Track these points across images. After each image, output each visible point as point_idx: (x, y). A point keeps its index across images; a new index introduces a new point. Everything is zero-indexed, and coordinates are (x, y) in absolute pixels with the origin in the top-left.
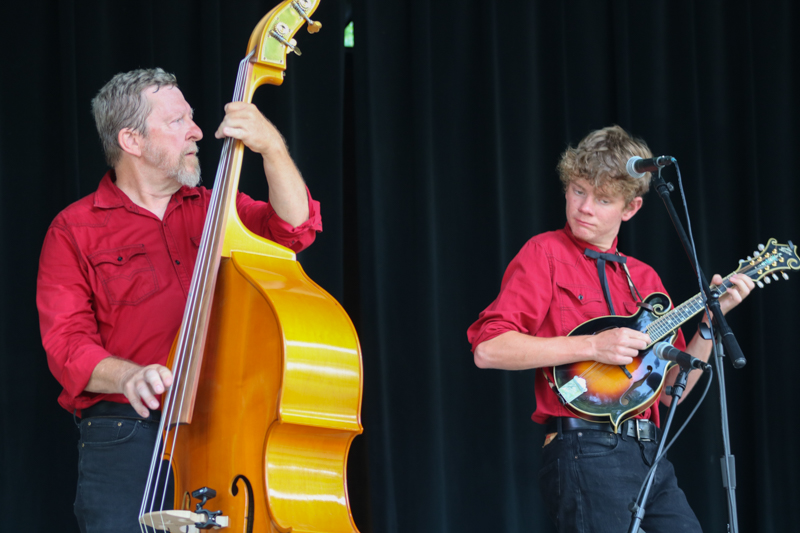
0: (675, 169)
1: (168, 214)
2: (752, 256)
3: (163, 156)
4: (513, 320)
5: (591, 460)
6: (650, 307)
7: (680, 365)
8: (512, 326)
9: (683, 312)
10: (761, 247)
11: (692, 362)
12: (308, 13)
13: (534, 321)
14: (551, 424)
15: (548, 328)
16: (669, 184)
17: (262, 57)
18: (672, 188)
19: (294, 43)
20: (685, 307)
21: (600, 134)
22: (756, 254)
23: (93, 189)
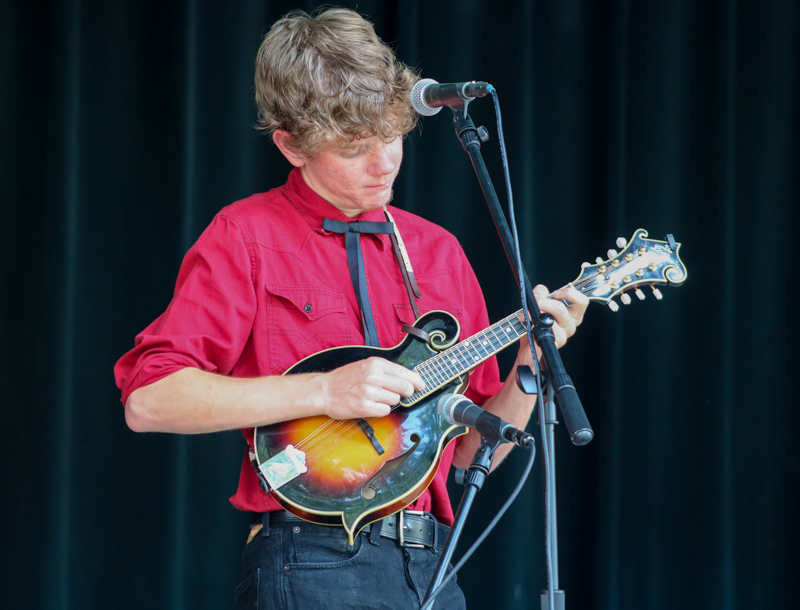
0: (493, 104)
2: (605, 258)
4: (191, 349)
5: (310, 574)
6: (423, 335)
7: (483, 434)
8: (188, 360)
9: (478, 346)
10: (621, 242)
11: (503, 430)
13: (224, 351)
15: (248, 365)
16: (480, 129)
18: (485, 136)
20: (482, 338)
22: (612, 253)
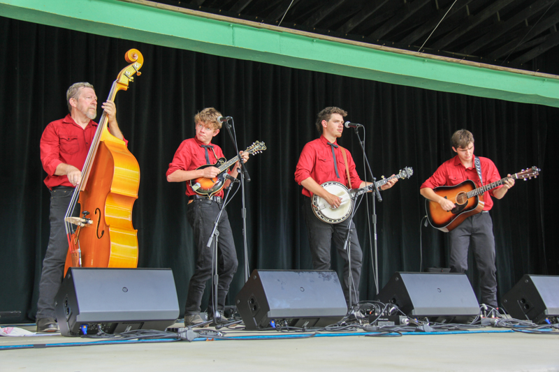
0: (232, 121)
1: (86, 128)
3: (82, 107)
5: (204, 208)
6: (220, 161)
10: (254, 143)
12: (137, 70)
14: (191, 197)
17: (120, 81)
18: (231, 126)
19: (132, 78)
21: (207, 109)
22: (252, 145)
23: (63, 117)
